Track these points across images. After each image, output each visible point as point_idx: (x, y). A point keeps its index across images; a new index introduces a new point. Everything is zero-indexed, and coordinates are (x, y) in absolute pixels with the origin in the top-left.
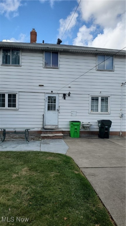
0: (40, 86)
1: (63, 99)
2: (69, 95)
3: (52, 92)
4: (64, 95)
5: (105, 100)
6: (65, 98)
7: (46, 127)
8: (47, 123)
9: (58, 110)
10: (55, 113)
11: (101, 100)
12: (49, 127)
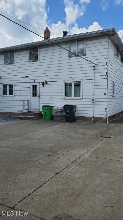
0: (26, 77)
1: (42, 87)
2: (47, 83)
3: (34, 81)
4: (43, 83)
5: (77, 85)
6: (44, 86)
7: (31, 110)
8: (32, 108)
9: (39, 97)
10: (37, 99)
11: (74, 85)
12: (33, 110)
